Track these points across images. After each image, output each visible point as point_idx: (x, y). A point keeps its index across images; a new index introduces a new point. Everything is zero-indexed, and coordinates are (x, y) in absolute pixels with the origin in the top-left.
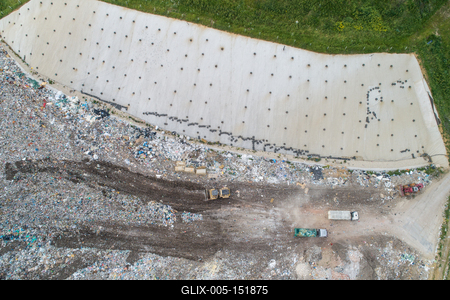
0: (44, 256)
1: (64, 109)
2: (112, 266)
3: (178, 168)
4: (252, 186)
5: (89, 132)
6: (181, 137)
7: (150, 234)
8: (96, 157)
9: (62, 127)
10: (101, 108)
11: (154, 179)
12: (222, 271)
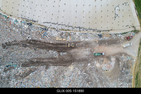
0: (20, 70)
1: (17, 24)
2: (41, 71)
3: (57, 39)
4: (80, 42)
5: (27, 31)
6: (56, 29)
7: (51, 60)
8: (30, 38)
9: (17, 30)
10: (29, 22)
11: (50, 43)
12: (74, 68)
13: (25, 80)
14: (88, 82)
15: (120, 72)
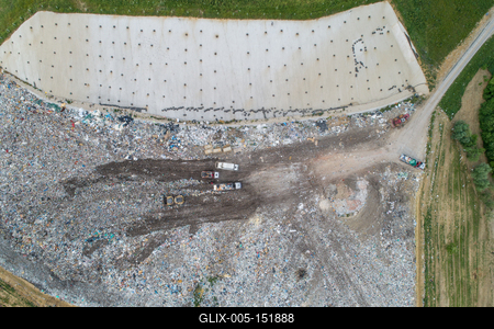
0: (125, 246)
1: (92, 124)
2: (180, 239)
3: (208, 152)
4: (271, 150)
5: (122, 140)
6: (202, 123)
8: (135, 159)
9: (96, 141)
10: (123, 114)
12: (265, 222)
13: (142, 268)
14: (304, 251)
15: (383, 215)
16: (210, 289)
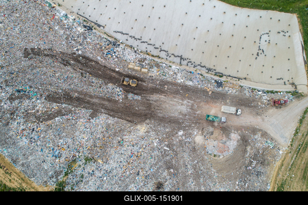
0: (40, 105)
1: (65, 22)
2: (80, 118)
3: (130, 66)
4: (175, 84)
5: (78, 37)
6: (136, 49)
7: (106, 103)
8: (80, 52)
9: (62, 32)
10: (88, 25)
11: (114, 71)
12: (148, 132)
13: (42, 126)
14: (169, 168)
15: (243, 168)
16: (83, 166)
